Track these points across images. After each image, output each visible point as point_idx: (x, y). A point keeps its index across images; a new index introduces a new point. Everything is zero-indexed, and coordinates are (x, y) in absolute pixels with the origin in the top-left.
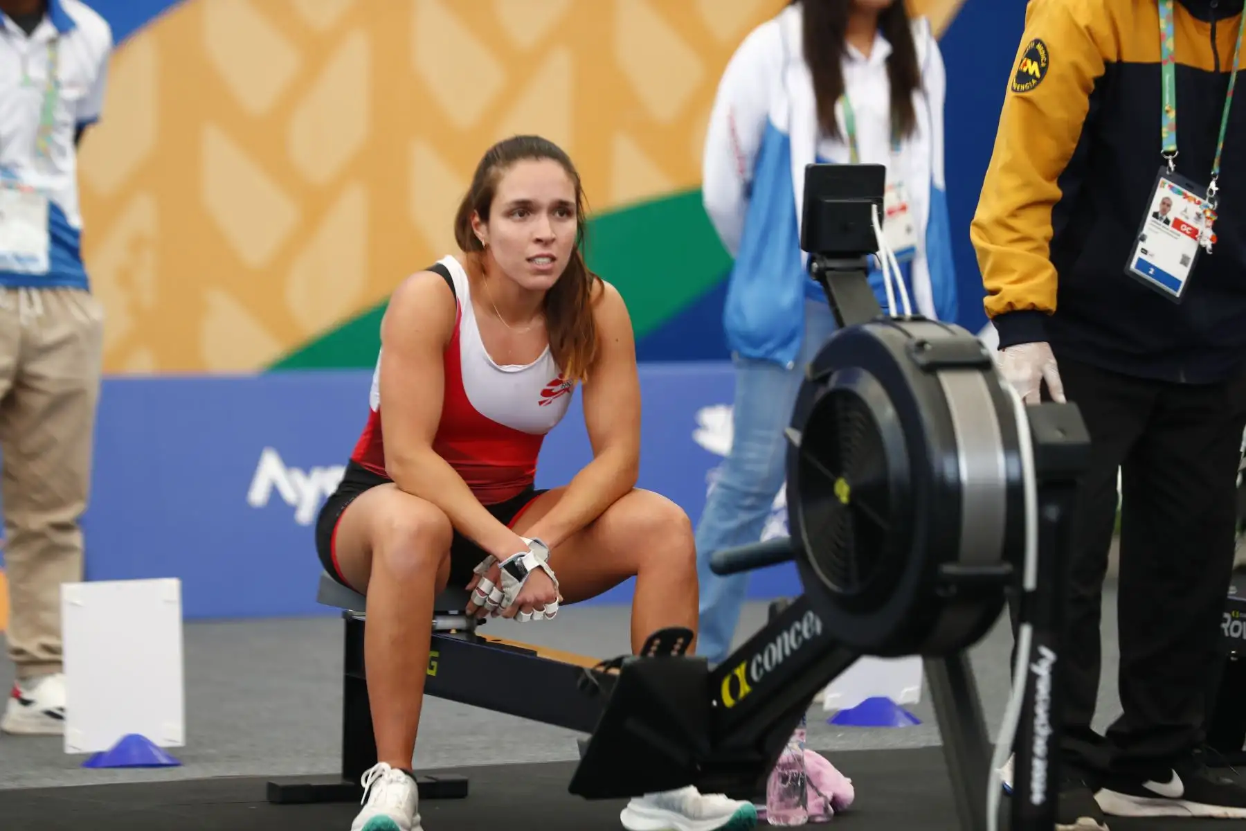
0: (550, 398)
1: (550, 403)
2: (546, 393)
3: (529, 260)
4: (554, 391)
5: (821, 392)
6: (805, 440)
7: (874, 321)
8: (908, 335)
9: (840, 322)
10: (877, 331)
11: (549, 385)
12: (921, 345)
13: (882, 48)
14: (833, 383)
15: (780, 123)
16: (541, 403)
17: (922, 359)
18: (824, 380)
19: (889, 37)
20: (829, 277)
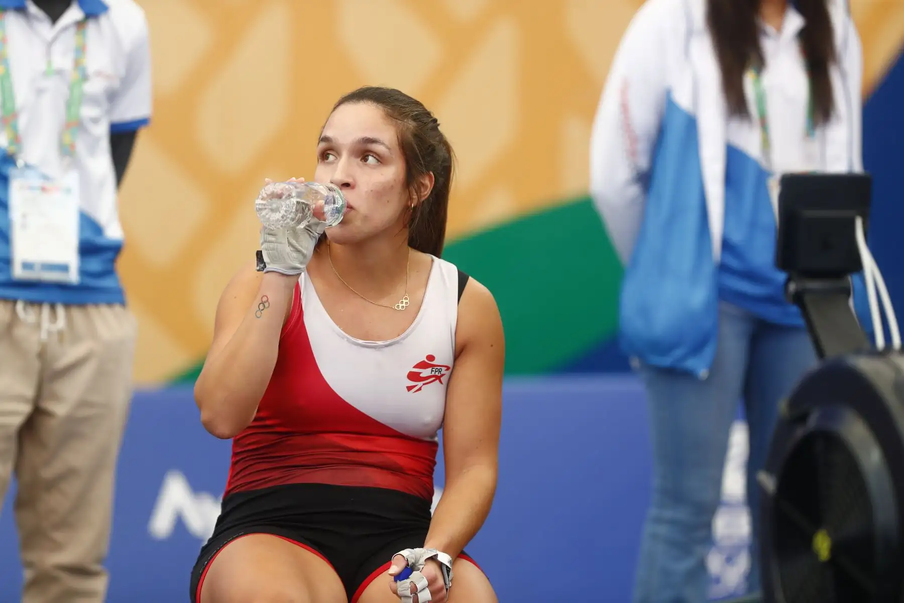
0: (420, 384)
1: (420, 389)
2: (413, 376)
4: (421, 375)
5: (800, 432)
6: (782, 486)
7: (858, 352)
8: (897, 369)
9: (820, 352)
10: (865, 365)
11: (415, 367)
13: (794, 22)
14: (813, 421)
15: (683, 100)
16: (409, 388)
18: (802, 418)
19: (801, 10)
20: (807, 299)
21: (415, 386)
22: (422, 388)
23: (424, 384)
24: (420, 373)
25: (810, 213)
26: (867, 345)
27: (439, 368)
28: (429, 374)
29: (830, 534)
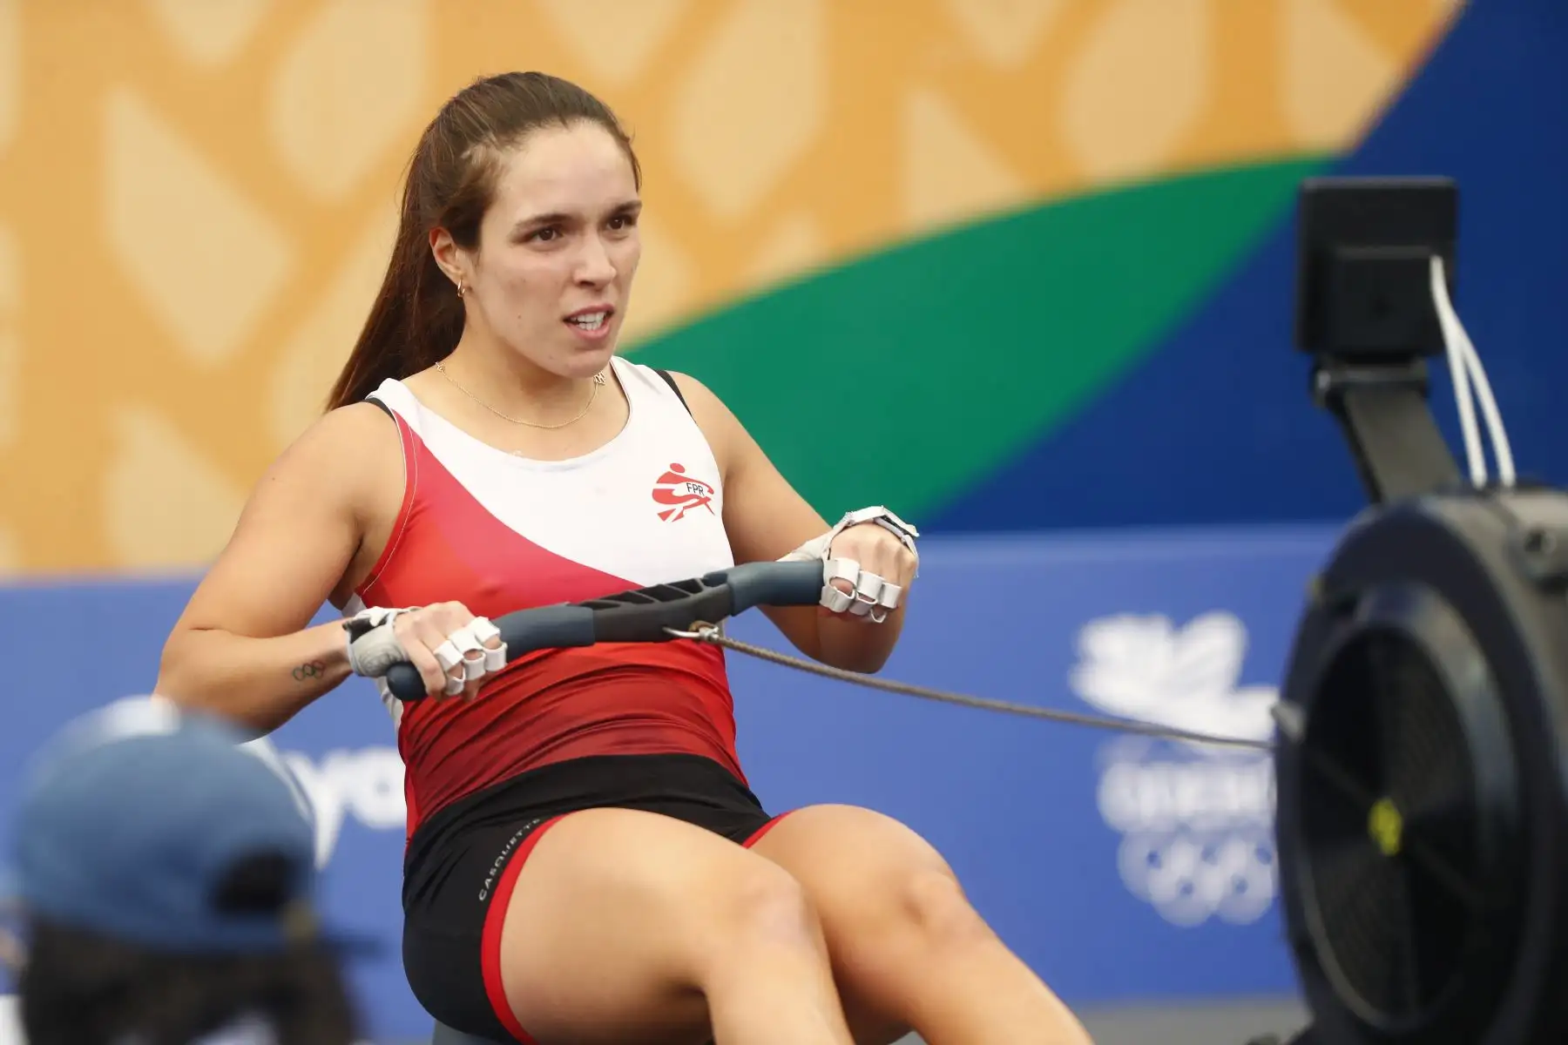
0: (679, 507)
1: (681, 516)
2: (661, 496)
3: (569, 320)
4: (675, 494)
5: (1342, 632)
7: (1442, 490)
8: (1510, 520)
9: (1375, 494)
10: (1453, 512)
12: (1536, 540)
14: (1366, 612)
16: (664, 516)
17: (1540, 566)
18: (1345, 607)
20: (1351, 401)
21: (672, 511)
22: (684, 513)
23: (685, 508)
24: (672, 490)
25: (1350, 252)
26: (1455, 478)
27: (697, 484)
28: (686, 493)
29: (1400, 809)
